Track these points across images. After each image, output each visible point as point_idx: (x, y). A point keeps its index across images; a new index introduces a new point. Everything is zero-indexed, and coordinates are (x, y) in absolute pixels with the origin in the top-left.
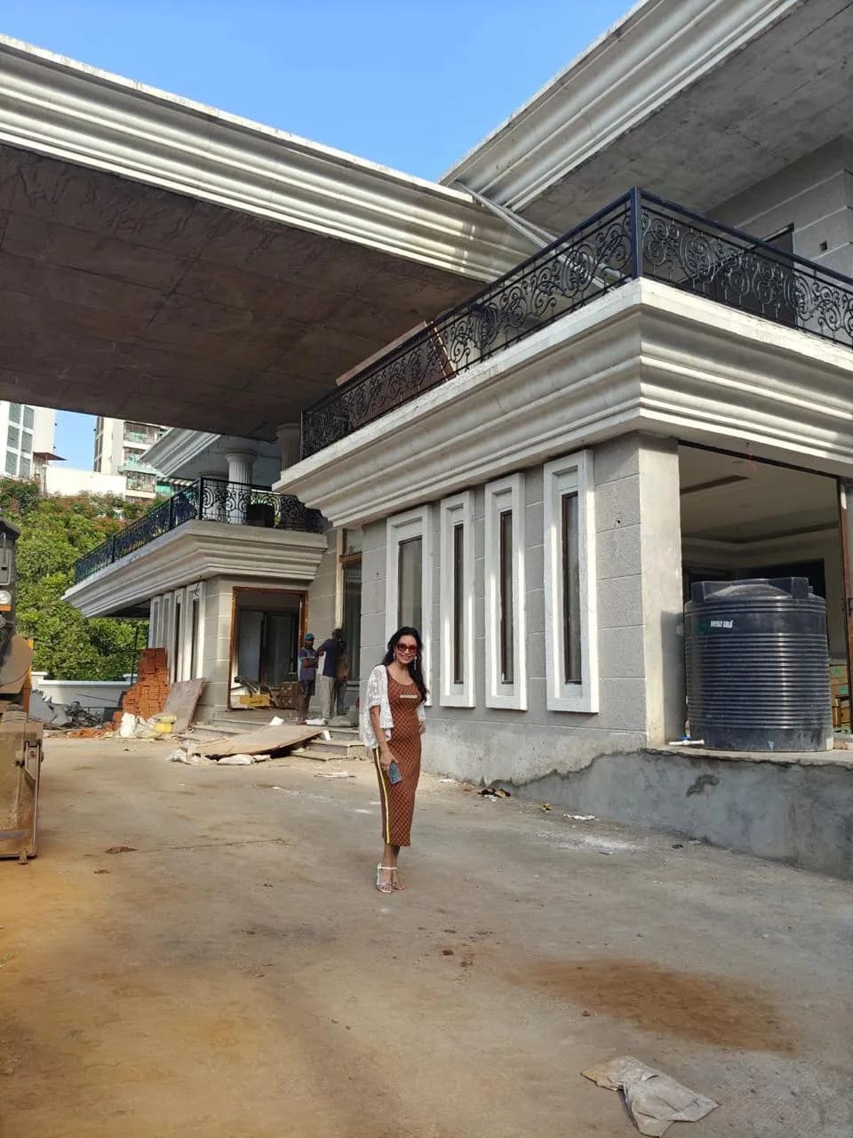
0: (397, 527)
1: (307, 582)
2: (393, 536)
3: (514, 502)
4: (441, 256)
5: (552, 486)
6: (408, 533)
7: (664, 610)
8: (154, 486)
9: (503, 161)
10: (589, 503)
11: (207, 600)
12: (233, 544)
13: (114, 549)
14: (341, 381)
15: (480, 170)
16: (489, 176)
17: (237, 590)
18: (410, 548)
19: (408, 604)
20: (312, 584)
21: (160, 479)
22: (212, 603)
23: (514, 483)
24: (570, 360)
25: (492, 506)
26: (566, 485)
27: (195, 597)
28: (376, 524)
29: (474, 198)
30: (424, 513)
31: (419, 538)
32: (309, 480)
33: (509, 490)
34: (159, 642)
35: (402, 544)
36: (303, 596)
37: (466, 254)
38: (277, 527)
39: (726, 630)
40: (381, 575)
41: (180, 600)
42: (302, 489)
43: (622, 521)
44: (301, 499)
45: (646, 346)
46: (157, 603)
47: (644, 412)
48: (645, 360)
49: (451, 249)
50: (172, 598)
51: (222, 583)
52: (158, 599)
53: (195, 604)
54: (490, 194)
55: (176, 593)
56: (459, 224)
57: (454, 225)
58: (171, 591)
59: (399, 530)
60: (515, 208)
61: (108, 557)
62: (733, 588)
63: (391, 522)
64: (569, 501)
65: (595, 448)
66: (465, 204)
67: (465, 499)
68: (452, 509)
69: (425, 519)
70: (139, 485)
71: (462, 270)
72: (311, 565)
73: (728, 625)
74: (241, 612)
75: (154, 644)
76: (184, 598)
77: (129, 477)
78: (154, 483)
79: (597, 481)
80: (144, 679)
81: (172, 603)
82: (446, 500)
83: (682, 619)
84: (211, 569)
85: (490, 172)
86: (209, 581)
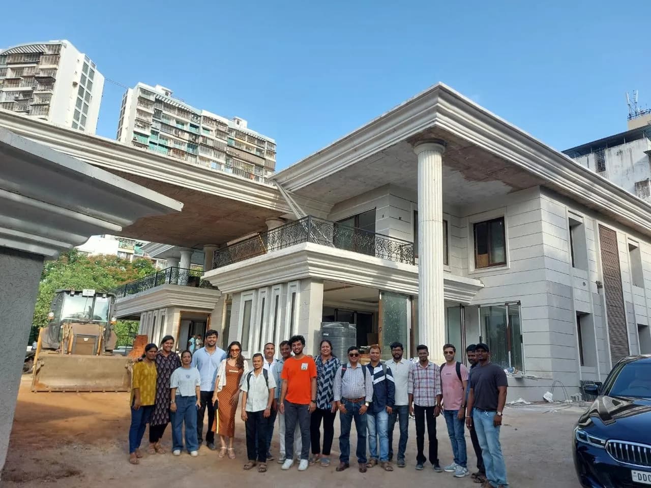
0: (245, 296)
1: (211, 310)
2: (243, 299)
3: (279, 293)
4: (267, 204)
5: (290, 289)
6: (247, 298)
7: (315, 329)
8: (134, 247)
9: (288, 177)
10: (298, 296)
11: (168, 316)
12: (183, 294)
13: (125, 290)
14: (229, 244)
15: (281, 177)
16: (284, 180)
17: (181, 312)
18: (248, 303)
19: (246, 323)
20: (213, 311)
21: (137, 243)
22: (170, 317)
23: (280, 287)
24: (291, 258)
25: (274, 293)
26: (293, 290)
27: (163, 314)
28: (237, 294)
29: (278, 188)
30: (253, 292)
31: (251, 300)
32: (214, 277)
33: (278, 289)
34: (144, 332)
35: (246, 302)
36: (209, 315)
37: (275, 204)
38: (200, 287)
39: (326, 336)
40: (237, 312)
41: (156, 315)
42: (212, 279)
43: (306, 303)
44: (211, 282)
45: (308, 258)
46: (144, 315)
47: (310, 274)
48: (308, 262)
49: (270, 202)
50: (152, 314)
51: (176, 309)
52: (145, 313)
53: (163, 317)
54: (283, 186)
55: (154, 312)
56: (273, 195)
57: (271, 196)
58: (152, 310)
59: (246, 297)
60: (292, 191)
61: (122, 293)
62: (331, 324)
63: (242, 294)
64: (294, 294)
65: (301, 280)
66: (275, 190)
67: (266, 289)
68: (262, 292)
69: (254, 294)
70: (126, 246)
71: (274, 209)
72: (213, 303)
73: (327, 335)
74: (182, 320)
75: (142, 332)
76: (158, 314)
77: (120, 241)
78: (134, 245)
79: (301, 290)
80: (137, 348)
81: (152, 316)
82: (261, 289)
83: (319, 332)
84: (172, 304)
85: (284, 179)
86: (171, 308)
